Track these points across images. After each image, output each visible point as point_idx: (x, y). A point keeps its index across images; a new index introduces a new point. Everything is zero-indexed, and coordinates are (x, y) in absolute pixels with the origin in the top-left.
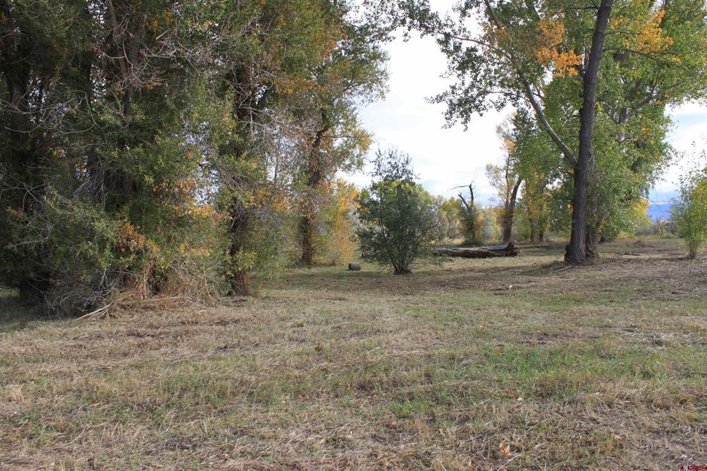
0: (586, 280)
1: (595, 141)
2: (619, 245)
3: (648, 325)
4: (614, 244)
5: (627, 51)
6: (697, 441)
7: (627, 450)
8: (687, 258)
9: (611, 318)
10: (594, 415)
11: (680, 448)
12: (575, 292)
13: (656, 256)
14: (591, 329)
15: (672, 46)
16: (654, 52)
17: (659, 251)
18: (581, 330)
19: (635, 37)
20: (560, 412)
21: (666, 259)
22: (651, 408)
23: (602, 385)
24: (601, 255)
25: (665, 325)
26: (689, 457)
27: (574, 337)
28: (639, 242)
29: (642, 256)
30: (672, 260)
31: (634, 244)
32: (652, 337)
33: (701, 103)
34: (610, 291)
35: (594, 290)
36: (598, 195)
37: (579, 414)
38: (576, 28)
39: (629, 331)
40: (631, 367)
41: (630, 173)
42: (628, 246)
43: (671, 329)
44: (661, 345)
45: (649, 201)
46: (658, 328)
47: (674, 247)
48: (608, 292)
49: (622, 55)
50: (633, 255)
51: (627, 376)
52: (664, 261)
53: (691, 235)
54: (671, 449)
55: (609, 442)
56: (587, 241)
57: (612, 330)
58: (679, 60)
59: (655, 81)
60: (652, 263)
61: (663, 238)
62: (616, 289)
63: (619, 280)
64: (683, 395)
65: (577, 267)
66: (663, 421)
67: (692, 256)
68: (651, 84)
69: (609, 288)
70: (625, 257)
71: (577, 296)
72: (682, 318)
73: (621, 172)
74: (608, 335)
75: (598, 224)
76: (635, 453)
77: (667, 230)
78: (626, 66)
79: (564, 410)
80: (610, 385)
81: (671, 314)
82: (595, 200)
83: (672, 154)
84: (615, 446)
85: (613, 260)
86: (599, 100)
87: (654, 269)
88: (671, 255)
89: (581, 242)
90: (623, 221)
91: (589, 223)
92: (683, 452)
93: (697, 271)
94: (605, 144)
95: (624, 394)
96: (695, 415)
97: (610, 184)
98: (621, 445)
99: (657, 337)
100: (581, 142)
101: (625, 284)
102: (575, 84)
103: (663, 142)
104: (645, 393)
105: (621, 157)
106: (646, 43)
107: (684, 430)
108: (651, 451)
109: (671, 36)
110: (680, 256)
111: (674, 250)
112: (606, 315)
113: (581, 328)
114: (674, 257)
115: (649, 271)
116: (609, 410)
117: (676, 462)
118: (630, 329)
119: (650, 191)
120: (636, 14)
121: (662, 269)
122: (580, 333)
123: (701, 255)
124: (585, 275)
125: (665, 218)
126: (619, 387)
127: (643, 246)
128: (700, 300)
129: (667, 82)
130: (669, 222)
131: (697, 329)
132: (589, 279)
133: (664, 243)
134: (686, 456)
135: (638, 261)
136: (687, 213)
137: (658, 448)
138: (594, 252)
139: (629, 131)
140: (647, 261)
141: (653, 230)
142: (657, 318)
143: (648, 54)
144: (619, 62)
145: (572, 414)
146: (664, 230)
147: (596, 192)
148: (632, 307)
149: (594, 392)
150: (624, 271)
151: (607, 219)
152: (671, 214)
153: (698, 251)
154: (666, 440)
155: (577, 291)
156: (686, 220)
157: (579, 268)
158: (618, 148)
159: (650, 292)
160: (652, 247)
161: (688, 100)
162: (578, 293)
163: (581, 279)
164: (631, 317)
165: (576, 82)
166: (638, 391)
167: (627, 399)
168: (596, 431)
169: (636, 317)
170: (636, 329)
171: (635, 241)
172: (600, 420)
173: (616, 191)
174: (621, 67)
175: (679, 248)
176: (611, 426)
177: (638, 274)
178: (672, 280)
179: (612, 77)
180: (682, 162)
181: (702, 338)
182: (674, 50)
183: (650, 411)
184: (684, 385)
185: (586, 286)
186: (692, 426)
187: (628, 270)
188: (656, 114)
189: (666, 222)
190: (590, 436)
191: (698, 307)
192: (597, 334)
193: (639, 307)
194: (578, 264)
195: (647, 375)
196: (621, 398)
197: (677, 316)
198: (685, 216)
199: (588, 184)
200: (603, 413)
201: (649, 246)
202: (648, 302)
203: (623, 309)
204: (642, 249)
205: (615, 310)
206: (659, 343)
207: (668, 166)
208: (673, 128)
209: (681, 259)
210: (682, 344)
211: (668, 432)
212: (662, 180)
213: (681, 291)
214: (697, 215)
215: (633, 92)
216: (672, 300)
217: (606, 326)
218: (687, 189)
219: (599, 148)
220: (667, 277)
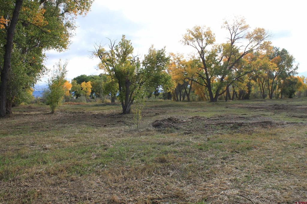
0: (7, 124)
1: (12, 60)
2: (21, 108)
3: (40, 142)
4: (18, 108)
5: (29, 22)
6: (69, 184)
7: (44, 195)
8: (50, 113)
9: (23, 141)
10: (26, 184)
11: (64, 189)
12: (2, 130)
13: (38, 113)
14: (15, 146)
15: (48, 25)
16: (40, 26)
17: (39, 111)
18: (10, 148)
19: (32, 17)
20: (9, 186)
21: (42, 114)
22: (50, 176)
23: (27, 170)
24: (13, 113)
25: (47, 141)
26: (68, 191)
27: (7, 151)
28: (30, 106)
29: (32, 113)
30: (45, 114)
31: (28, 107)
32: (43, 147)
33: (57, 50)
34: (20, 128)
35: (12, 129)
36: (13, 85)
37: (18, 185)
38: (5, 6)
39: (32, 145)
40: (37, 160)
41: (28, 76)
42: (25, 109)
43: (49, 143)
44: (47, 150)
45: (35, 89)
46: (44, 143)
47: (44, 108)
48: (18, 129)
49: (26, 24)
50: (27, 112)
51: (37, 164)
52: (42, 115)
53: (52, 104)
54: (61, 190)
55: (36, 194)
56: (7, 106)
57: (25, 146)
58: (50, 31)
59: (39, 38)
60: (37, 116)
61: (39, 105)
62: (22, 128)
63: (23, 123)
64: (60, 168)
65: (2, 118)
66: (56, 180)
67: (53, 112)
68: (38, 39)
69: (19, 127)
70: (24, 113)
71: (4, 132)
72: (53, 138)
73: (24, 76)
74: (24, 148)
75: (12, 98)
76: (47, 195)
77: (41, 102)
78: (27, 29)
79: (10, 184)
80: (30, 170)
81: (48, 136)
82: (11, 87)
83: (45, 70)
84: (39, 194)
85: (20, 115)
86: (15, 42)
87: (38, 118)
88: (44, 112)
89: (4, 107)
90: (24, 97)
91: (8, 98)
92: (66, 190)
93: (55, 118)
94: (17, 62)
95: (37, 172)
96: (67, 175)
97: (18, 80)
98: (41, 193)
99: (45, 146)
100: (5, 60)
101: (26, 125)
102: (3, 33)
103: (42, 64)
104: (46, 170)
105: (24, 69)
106: (37, 21)
107: (64, 181)
108: (53, 193)
109: (47, 21)
110: (48, 113)
111: (44, 110)
112: (20, 139)
113: (9, 146)
114: (46, 113)
115: (36, 119)
116: (32, 180)
117: (64, 195)
118: (33, 144)
119: (35, 84)
120: (34, 8)
121: (41, 118)
122: (10, 149)
123: (56, 112)
124: (6, 122)
125: (40, 96)
126: (34, 169)
127: (32, 108)
128: (58, 130)
129: (45, 40)
130: (42, 98)
131: (59, 142)
132: (9, 124)
133: (40, 107)
134: (67, 191)
135: (31, 115)
136: (51, 95)
137: (56, 191)
138: (10, 111)
139: (28, 58)
140: (34, 115)
141: (35, 101)
142: (43, 139)
143: (38, 26)
144: (25, 27)
145: (15, 185)
146: (40, 102)
147: (12, 84)
148: (31, 135)
149: (23, 173)
150: (25, 119)
151: (17, 97)
152: (42, 95)
153: (55, 110)
154: (58, 187)
155: (3, 130)
156: (50, 97)
157: (3, 119)
158: (22, 65)
159: (38, 128)
160: (35, 109)
161: (53, 48)
162: (4, 131)
163: (5, 124)
164: (32, 139)
165: (3, 32)
166: (43, 170)
167: (39, 174)
168: (28, 190)
169: (34, 139)
170: (35, 144)
171: (27, 106)
172: (30, 185)
173: (21, 84)
174: (25, 29)
175: (47, 109)
176: (34, 187)
177: (31, 120)
178: (46, 123)
179: (21, 33)
180: (49, 73)
181: (62, 145)
182: (48, 27)
183: (49, 177)
184: (60, 164)
185: (8, 127)
186: (66, 179)
187: (27, 119)
188: (39, 52)
189: (41, 98)
190: (26, 193)
191: (58, 133)
192: (18, 148)
193: (34, 135)
194: (3, 117)
195: (45, 163)
196: (37, 174)
197: (50, 137)
198: (49, 96)
199: (8, 80)
200: (30, 182)
201: (34, 109)
202: (38, 132)
203: (27, 136)
204: (31, 110)
205: (24, 137)
206: (46, 149)
207: (43, 75)
208: (46, 59)
209: (48, 114)
210: (55, 148)
211: (58, 184)
212: (40, 80)
213: (50, 127)
214: (55, 96)
215: (30, 41)
216: (47, 131)
217: (21, 144)
218: (51, 85)
219: (14, 64)
220: (44, 121)
